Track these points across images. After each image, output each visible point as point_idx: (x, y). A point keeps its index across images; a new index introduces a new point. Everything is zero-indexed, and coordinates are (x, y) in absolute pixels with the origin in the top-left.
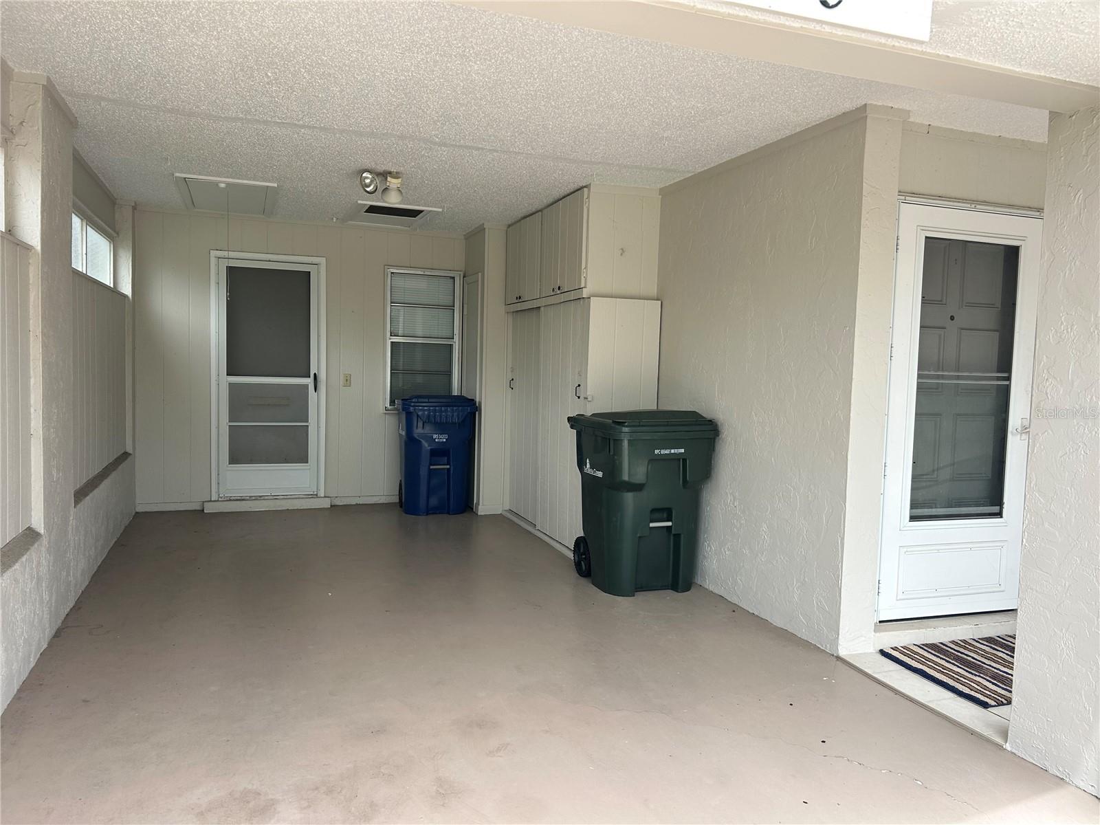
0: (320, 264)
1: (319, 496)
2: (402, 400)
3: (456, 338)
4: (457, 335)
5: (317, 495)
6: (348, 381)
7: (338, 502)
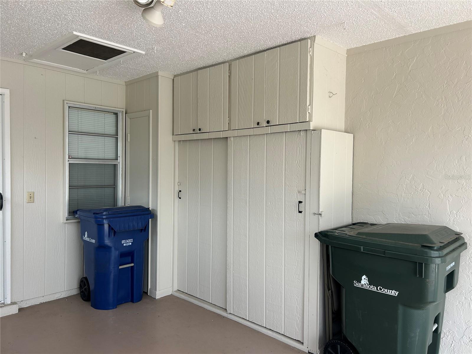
0: (4, 95)
1: (6, 304)
2: (94, 213)
3: (120, 160)
4: (121, 157)
5: (4, 303)
6: (31, 198)
7: (25, 305)
